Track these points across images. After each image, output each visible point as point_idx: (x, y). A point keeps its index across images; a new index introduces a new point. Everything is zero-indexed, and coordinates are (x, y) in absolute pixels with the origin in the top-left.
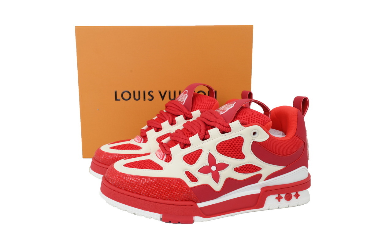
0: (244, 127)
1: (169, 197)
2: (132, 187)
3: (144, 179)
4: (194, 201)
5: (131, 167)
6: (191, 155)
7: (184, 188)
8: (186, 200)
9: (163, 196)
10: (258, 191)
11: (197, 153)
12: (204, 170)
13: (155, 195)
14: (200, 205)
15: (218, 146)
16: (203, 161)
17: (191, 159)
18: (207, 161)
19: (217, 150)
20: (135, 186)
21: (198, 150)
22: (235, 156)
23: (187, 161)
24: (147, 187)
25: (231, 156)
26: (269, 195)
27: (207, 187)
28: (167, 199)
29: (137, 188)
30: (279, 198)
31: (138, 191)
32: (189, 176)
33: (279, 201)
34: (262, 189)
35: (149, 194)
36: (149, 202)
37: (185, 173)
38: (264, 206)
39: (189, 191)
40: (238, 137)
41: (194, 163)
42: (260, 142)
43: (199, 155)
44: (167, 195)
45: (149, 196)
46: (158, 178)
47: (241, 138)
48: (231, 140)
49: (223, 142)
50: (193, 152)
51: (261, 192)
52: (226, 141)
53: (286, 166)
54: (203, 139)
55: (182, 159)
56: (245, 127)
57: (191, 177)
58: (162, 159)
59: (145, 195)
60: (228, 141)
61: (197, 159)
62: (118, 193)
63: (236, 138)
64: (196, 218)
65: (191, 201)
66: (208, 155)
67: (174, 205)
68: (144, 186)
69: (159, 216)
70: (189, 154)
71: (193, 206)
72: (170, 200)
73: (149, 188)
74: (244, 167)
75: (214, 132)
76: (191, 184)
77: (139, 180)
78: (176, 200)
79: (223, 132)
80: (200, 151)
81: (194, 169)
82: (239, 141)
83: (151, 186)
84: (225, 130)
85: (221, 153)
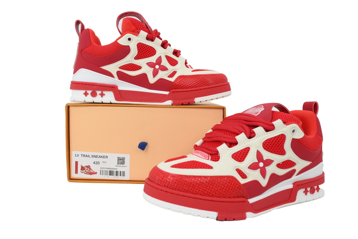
0: (285, 125)
1: (224, 194)
2: (186, 187)
3: (198, 179)
4: (245, 198)
5: (180, 168)
6: (239, 153)
7: (237, 184)
8: (238, 197)
9: (218, 194)
10: (291, 186)
11: (245, 151)
12: (253, 167)
13: (210, 193)
14: (251, 201)
15: (264, 143)
16: (251, 158)
17: (240, 156)
18: (256, 157)
19: (263, 147)
20: (190, 186)
21: (246, 148)
22: (279, 152)
23: (236, 159)
24: (202, 186)
25: (275, 152)
26: (300, 189)
27: (255, 183)
28: (222, 197)
29: (192, 187)
30: (306, 192)
31: (193, 191)
32: (240, 173)
33: (306, 194)
34: (294, 184)
35: (204, 193)
36: (205, 201)
37: (236, 171)
38: (296, 200)
39: (241, 187)
40: (281, 134)
41: (243, 161)
42: (298, 139)
43: (248, 152)
44: (222, 193)
45: (204, 195)
46: (211, 177)
47: (284, 135)
48: (275, 137)
49: (268, 139)
50: (242, 150)
51: (293, 187)
52: (271, 139)
53: (313, 162)
54: (250, 138)
55: (231, 157)
56: (287, 125)
57: (242, 174)
58: (208, 159)
59: (201, 194)
60: (272, 139)
61: (245, 157)
62: (172, 194)
63: (279, 135)
64: (248, 214)
65: (243, 197)
66: (256, 152)
67: (228, 202)
68: (199, 185)
69: (215, 214)
70: (237, 153)
71: (245, 202)
72: (225, 198)
73: (204, 187)
74: (285, 162)
75: (259, 131)
76: (242, 181)
77: (193, 179)
78: (230, 198)
79: (267, 130)
80: (248, 149)
81: (244, 166)
82: (282, 138)
83: (205, 185)
84: (269, 128)
85: (267, 150)
